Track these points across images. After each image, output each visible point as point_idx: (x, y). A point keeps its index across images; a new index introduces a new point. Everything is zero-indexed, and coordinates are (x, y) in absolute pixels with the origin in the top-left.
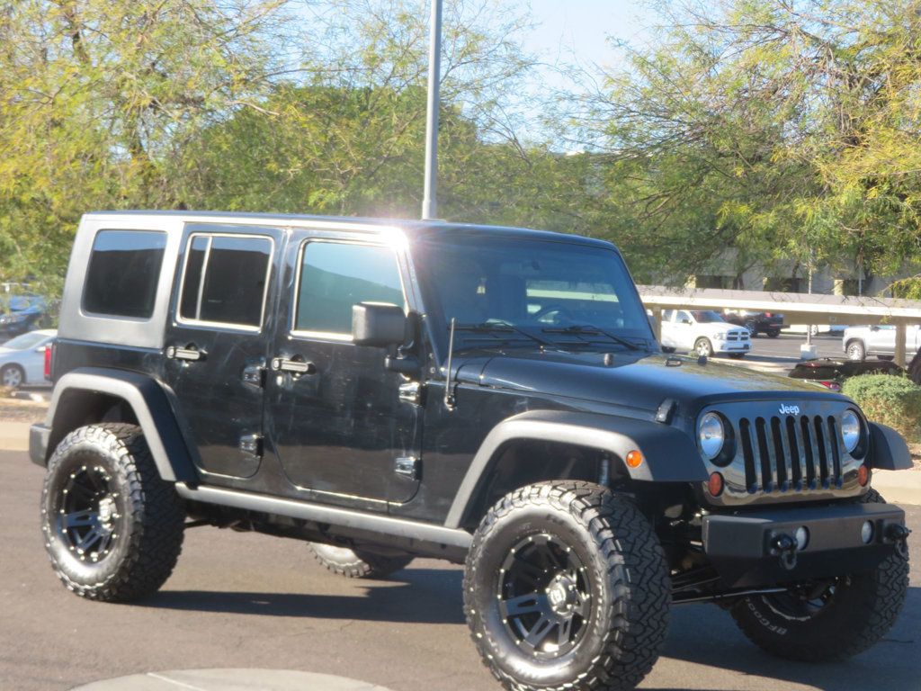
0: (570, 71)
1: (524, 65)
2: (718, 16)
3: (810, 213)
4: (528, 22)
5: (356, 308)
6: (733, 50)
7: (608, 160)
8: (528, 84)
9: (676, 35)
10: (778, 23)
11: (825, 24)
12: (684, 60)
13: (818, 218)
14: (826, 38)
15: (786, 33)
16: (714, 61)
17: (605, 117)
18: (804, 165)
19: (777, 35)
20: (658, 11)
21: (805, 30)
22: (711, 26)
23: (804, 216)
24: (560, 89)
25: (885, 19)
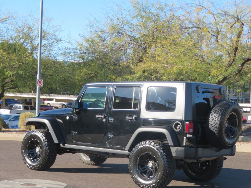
0: (70, 42)
1: (59, 41)
2: (105, 29)
3: (130, 78)
4: (60, 30)
6: (109, 38)
7: (79, 64)
8: (60, 45)
9: (95, 33)
10: (121, 32)
11: (131, 32)
12: (98, 40)
13: (132, 80)
14: (132, 35)
15: (122, 34)
16: (105, 40)
17: (78, 53)
18: (128, 67)
19: (120, 34)
20: (91, 28)
21: (127, 33)
22: (104, 32)
23: (129, 79)
24: (66, 47)
25: (146, 31)
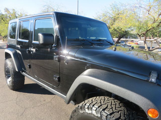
5: (39, 34)
